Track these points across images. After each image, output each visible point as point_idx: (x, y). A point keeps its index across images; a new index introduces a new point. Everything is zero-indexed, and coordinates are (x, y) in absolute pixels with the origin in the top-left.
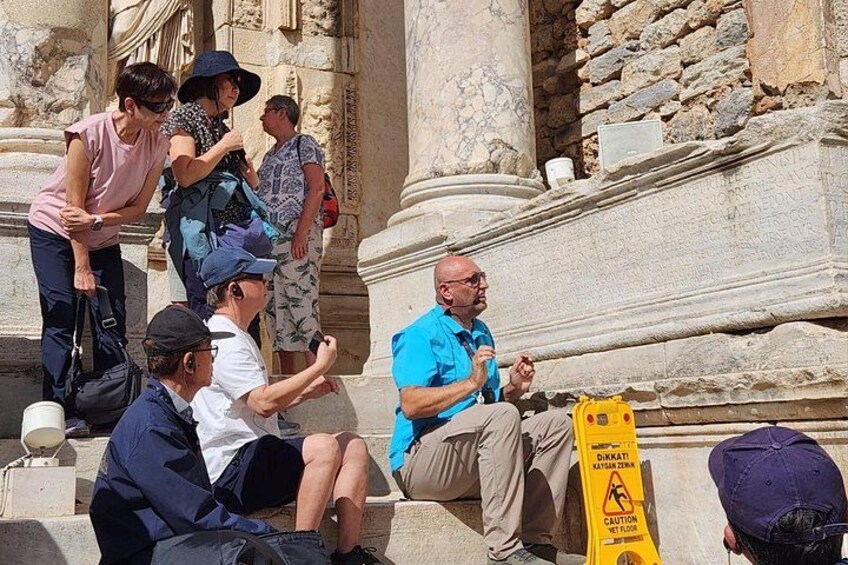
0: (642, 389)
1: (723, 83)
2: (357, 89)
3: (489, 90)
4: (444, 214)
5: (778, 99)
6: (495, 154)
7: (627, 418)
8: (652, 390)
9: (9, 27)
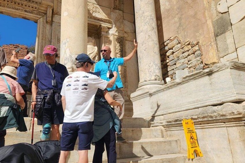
0: (194, 118)
1: (197, 64)
2: (126, 69)
3: (154, 66)
4: (148, 88)
5: (208, 66)
6: (156, 77)
7: (192, 123)
8: (197, 118)
9: (71, 54)
